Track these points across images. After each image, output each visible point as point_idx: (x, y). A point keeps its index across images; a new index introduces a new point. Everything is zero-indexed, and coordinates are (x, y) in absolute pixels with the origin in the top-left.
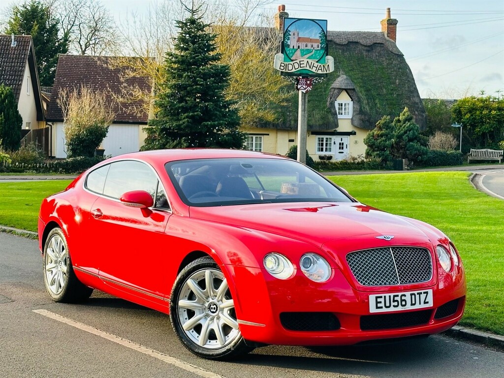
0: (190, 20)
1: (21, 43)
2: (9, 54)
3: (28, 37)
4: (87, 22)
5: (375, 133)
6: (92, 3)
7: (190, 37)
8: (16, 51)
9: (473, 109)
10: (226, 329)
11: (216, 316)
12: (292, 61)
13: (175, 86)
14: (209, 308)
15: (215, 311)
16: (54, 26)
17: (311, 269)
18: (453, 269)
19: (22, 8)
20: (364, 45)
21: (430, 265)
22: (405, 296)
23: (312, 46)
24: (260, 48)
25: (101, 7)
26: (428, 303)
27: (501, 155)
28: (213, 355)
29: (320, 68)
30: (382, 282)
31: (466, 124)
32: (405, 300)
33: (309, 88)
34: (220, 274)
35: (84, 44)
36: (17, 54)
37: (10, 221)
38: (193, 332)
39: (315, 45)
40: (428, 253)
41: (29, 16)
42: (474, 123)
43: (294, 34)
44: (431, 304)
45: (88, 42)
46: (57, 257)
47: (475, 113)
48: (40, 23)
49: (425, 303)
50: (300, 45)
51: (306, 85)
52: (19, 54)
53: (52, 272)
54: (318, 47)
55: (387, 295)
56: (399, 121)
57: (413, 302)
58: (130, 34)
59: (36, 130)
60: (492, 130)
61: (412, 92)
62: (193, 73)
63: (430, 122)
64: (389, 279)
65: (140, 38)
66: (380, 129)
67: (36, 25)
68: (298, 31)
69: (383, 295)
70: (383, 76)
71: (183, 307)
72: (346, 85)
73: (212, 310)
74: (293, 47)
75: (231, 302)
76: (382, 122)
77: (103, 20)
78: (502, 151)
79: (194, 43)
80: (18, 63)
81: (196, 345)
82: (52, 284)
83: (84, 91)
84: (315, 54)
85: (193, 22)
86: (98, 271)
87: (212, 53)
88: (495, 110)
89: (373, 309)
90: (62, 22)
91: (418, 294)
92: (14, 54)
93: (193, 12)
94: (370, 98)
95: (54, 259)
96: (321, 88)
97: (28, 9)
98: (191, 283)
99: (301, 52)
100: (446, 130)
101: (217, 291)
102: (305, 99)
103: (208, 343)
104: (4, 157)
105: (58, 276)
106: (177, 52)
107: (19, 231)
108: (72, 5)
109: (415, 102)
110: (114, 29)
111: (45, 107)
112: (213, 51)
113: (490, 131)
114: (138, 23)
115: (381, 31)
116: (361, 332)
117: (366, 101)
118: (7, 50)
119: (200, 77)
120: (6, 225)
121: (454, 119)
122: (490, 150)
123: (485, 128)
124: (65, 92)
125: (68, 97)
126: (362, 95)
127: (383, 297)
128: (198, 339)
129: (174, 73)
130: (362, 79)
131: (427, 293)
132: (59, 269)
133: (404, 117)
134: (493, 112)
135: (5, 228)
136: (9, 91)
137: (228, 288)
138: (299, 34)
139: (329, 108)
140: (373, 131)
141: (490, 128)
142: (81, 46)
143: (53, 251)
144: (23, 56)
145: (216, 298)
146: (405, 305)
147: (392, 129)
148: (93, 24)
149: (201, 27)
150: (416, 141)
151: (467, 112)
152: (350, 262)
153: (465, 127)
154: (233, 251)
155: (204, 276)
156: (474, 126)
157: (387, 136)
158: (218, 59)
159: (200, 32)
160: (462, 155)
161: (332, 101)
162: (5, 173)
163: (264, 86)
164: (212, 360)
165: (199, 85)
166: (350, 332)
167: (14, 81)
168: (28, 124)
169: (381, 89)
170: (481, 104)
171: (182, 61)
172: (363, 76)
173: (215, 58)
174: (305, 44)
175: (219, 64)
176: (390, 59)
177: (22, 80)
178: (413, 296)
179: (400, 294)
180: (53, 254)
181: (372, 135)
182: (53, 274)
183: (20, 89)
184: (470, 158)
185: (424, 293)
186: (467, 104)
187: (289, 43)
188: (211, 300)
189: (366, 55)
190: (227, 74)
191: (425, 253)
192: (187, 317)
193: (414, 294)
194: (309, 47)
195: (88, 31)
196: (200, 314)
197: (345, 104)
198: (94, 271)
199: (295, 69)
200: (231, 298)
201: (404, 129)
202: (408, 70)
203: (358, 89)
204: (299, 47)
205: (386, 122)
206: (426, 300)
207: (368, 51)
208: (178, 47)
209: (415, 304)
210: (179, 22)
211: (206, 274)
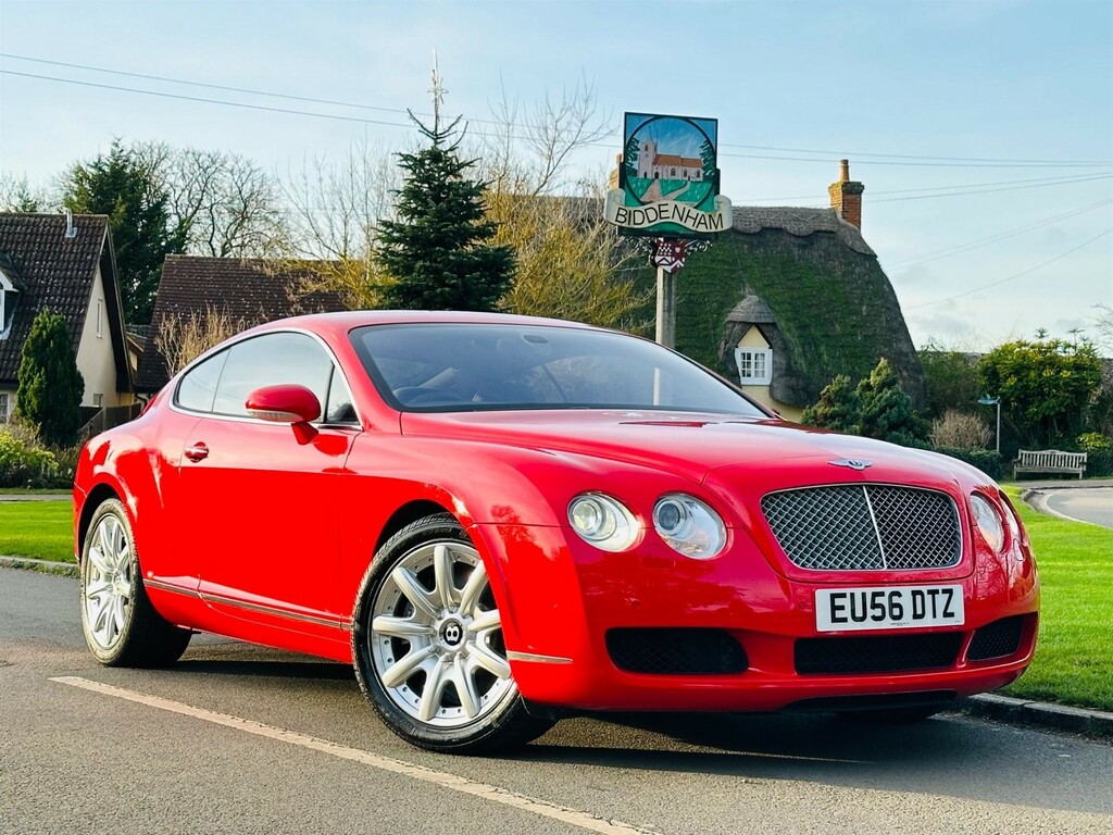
0: (429, 152)
1: (87, 230)
2: (60, 253)
3: (101, 219)
4: (225, 201)
5: (820, 411)
6: (236, 163)
7: (430, 187)
8: (76, 247)
9: (1022, 367)
10: (483, 680)
11: (458, 651)
12: (643, 204)
13: (399, 290)
14: (444, 633)
15: (456, 639)
16: (158, 205)
17: (680, 531)
18: (1010, 545)
19: (94, 171)
20: (794, 235)
21: (956, 533)
22: (899, 594)
23: (685, 174)
24: (579, 231)
25: (256, 171)
26: (952, 615)
27: (1083, 463)
28: (450, 742)
29: (702, 221)
30: (846, 562)
31: (1009, 398)
32: (899, 606)
33: (678, 261)
34: (468, 553)
35: (220, 245)
36: (77, 253)
37: (33, 548)
38: (404, 690)
39: (692, 171)
40: (950, 505)
41: (109, 184)
42: (1025, 396)
43: (646, 149)
44: (959, 619)
45: (229, 241)
46: (110, 565)
47: (1027, 376)
48: (130, 200)
49: (947, 615)
50: (660, 171)
51: (672, 256)
52: (82, 253)
53: (99, 602)
54: (698, 176)
55: (858, 591)
56: (868, 387)
57: (919, 612)
58: (310, 206)
59: (115, 408)
60: (1063, 410)
61: (895, 331)
62: (436, 261)
63: (932, 394)
64: (860, 556)
65: (330, 212)
66: (830, 402)
67: (122, 204)
68: (655, 140)
69: (848, 591)
70: (834, 298)
71: (382, 634)
72: (758, 315)
73: (449, 639)
74: (645, 174)
75: (493, 616)
76: (834, 388)
77: (260, 198)
78: (1085, 455)
79: (437, 200)
80: (78, 271)
81: (411, 721)
82: (99, 629)
83: (213, 320)
84: (692, 190)
85: (436, 156)
86: (196, 581)
87: (475, 223)
88: (1068, 370)
89: (824, 624)
90: (176, 202)
91: (929, 592)
92: (71, 252)
93: (436, 137)
94: (809, 343)
95: (103, 570)
96: (706, 322)
97: (104, 171)
98: (401, 577)
99: (662, 187)
100: (969, 408)
101: (460, 591)
102: (670, 286)
103: (440, 714)
104: (43, 456)
105: (112, 608)
106: (404, 221)
107: (51, 564)
108: (196, 167)
109: (902, 352)
110: (281, 216)
111: (134, 364)
112: (478, 218)
113: (1059, 413)
114: (327, 182)
115: (829, 207)
116: (795, 678)
117: (800, 350)
118: (57, 244)
119: (451, 271)
120: (25, 555)
121: (985, 387)
122: (1058, 453)
123: (1048, 408)
124: (174, 322)
125: (178, 333)
126: (792, 337)
127: (848, 596)
128: (417, 707)
129: (397, 263)
130: (789, 304)
131: (950, 592)
132: (115, 592)
133: (879, 378)
134: (1065, 374)
135: (23, 560)
136: (58, 324)
137: (488, 585)
138: (658, 148)
139: (723, 363)
140: (815, 408)
141: (1059, 406)
142: (213, 249)
143: (102, 552)
144: (89, 257)
145: (460, 609)
146: (899, 617)
147: (856, 403)
148: (238, 205)
149: (454, 170)
150: (904, 429)
151: (1010, 374)
152: (769, 514)
153: (1005, 404)
154: (504, 503)
155: (431, 559)
156: (1025, 402)
157: (844, 417)
158: (491, 235)
159: (451, 179)
160: (1001, 460)
161: (729, 349)
162: (44, 490)
163: (586, 310)
164: (449, 753)
165: (447, 286)
166: (769, 678)
167: (69, 308)
168: (99, 397)
169: (832, 324)
170: (1040, 357)
171: (413, 238)
172: (792, 297)
173: (483, 233)
174: (670, 168)
175: (492, 243)
176: (850, 264)
177: (86, 306)
178: (919, 597)
179: (888, 590)
180: (103, 560)
181: (812, 414)
182: (102, 604)
183: (82, 325)
184: (1017, 469)
185: (944, 591)
186: (1010, 357)
187: (635, 166)
188: (447, 616)
189: (799, 256)
190: (510, 266)
191: (943, 505)
192: (392, 657)
193: (920, 593)
194: (679, 176)
195: (228, 219)
196: (422, 647)
197: (756, 355)
198: (187, 583)
199: (650, 222)
200: (494, 608)
201: (879, 404)
202: (885, 286)
203: (782, 324)
204: (657, 175)
205: (841, 388)
206: (947, 610)
207: (804, 247)
208: (405, 210)
209: (922, 616)
210: (406, 158)
211: (435, 553)
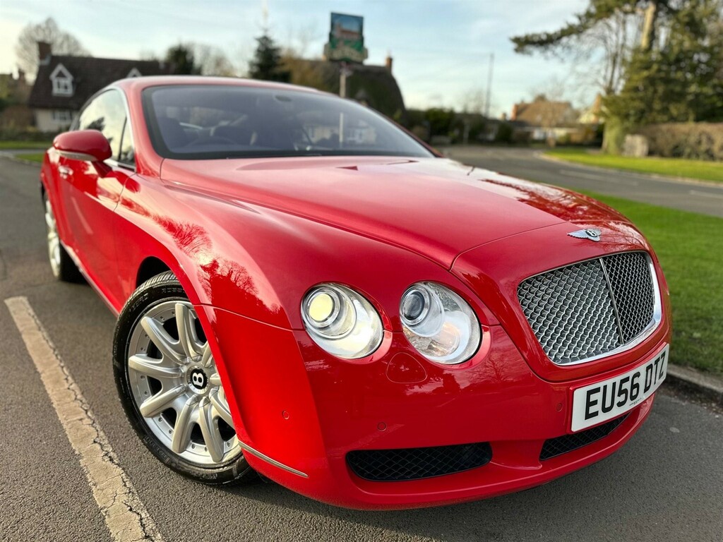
14: (190, 378)
15: (201, 384)
22: (638, 374)
26: (662, 374)
30: (592, 345)
32: (637, 385)
38: (160, 420)
49: (660, 376)
50: (343, 36)
55: (609, 383)
57: (648, 384)
64: (604, 337)
71: (137, 371)
81: (166, 451)
89: (579, 422)
91: (656, 362)
98: (149, 325)
99: (343, 43)
101: (201, 347)
103: (189, 449)
115: (385, 65)
127: (602, 389)
128: (170, 437)
145: (202, 360)
146: (636, 396)
155: (173, 313)
178: (650, 371)
179: (632, 374)
185: (662, 356)
188: (192, 362)
192: (149, 390)
193: (651, 366)
196: (172, 388)
206: (661, 371)
209: (649, 387)
211: (176, 308)
